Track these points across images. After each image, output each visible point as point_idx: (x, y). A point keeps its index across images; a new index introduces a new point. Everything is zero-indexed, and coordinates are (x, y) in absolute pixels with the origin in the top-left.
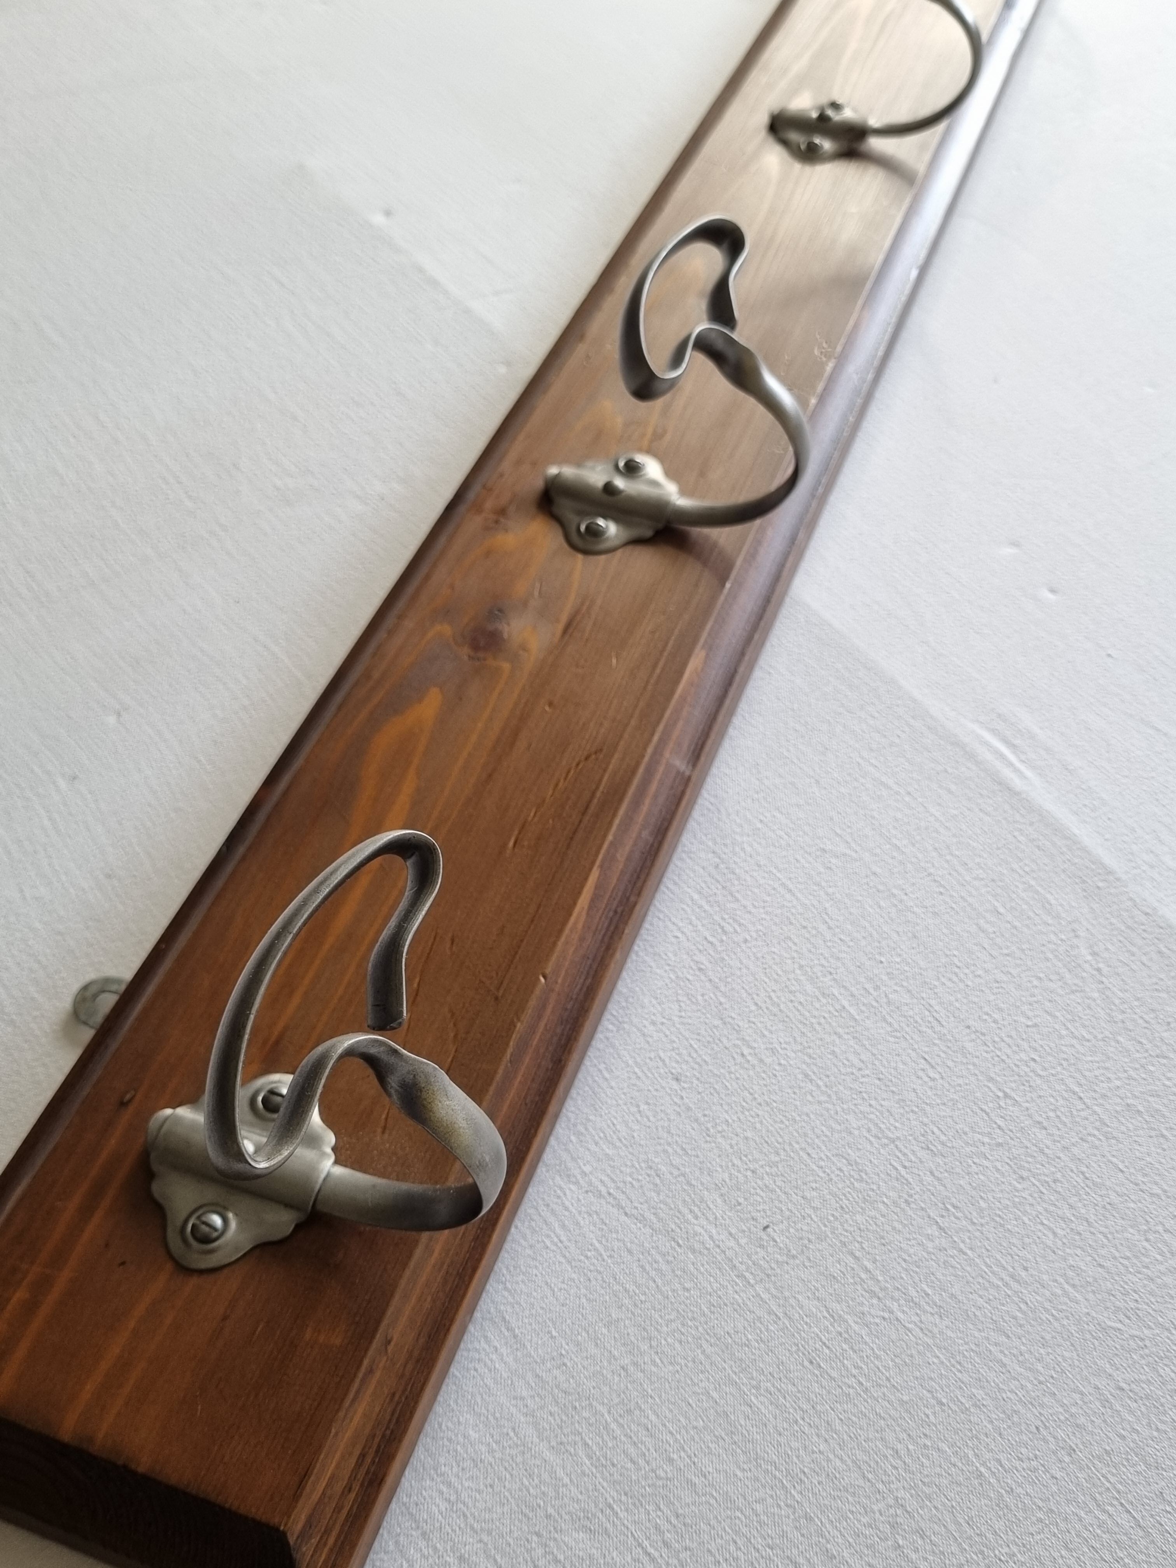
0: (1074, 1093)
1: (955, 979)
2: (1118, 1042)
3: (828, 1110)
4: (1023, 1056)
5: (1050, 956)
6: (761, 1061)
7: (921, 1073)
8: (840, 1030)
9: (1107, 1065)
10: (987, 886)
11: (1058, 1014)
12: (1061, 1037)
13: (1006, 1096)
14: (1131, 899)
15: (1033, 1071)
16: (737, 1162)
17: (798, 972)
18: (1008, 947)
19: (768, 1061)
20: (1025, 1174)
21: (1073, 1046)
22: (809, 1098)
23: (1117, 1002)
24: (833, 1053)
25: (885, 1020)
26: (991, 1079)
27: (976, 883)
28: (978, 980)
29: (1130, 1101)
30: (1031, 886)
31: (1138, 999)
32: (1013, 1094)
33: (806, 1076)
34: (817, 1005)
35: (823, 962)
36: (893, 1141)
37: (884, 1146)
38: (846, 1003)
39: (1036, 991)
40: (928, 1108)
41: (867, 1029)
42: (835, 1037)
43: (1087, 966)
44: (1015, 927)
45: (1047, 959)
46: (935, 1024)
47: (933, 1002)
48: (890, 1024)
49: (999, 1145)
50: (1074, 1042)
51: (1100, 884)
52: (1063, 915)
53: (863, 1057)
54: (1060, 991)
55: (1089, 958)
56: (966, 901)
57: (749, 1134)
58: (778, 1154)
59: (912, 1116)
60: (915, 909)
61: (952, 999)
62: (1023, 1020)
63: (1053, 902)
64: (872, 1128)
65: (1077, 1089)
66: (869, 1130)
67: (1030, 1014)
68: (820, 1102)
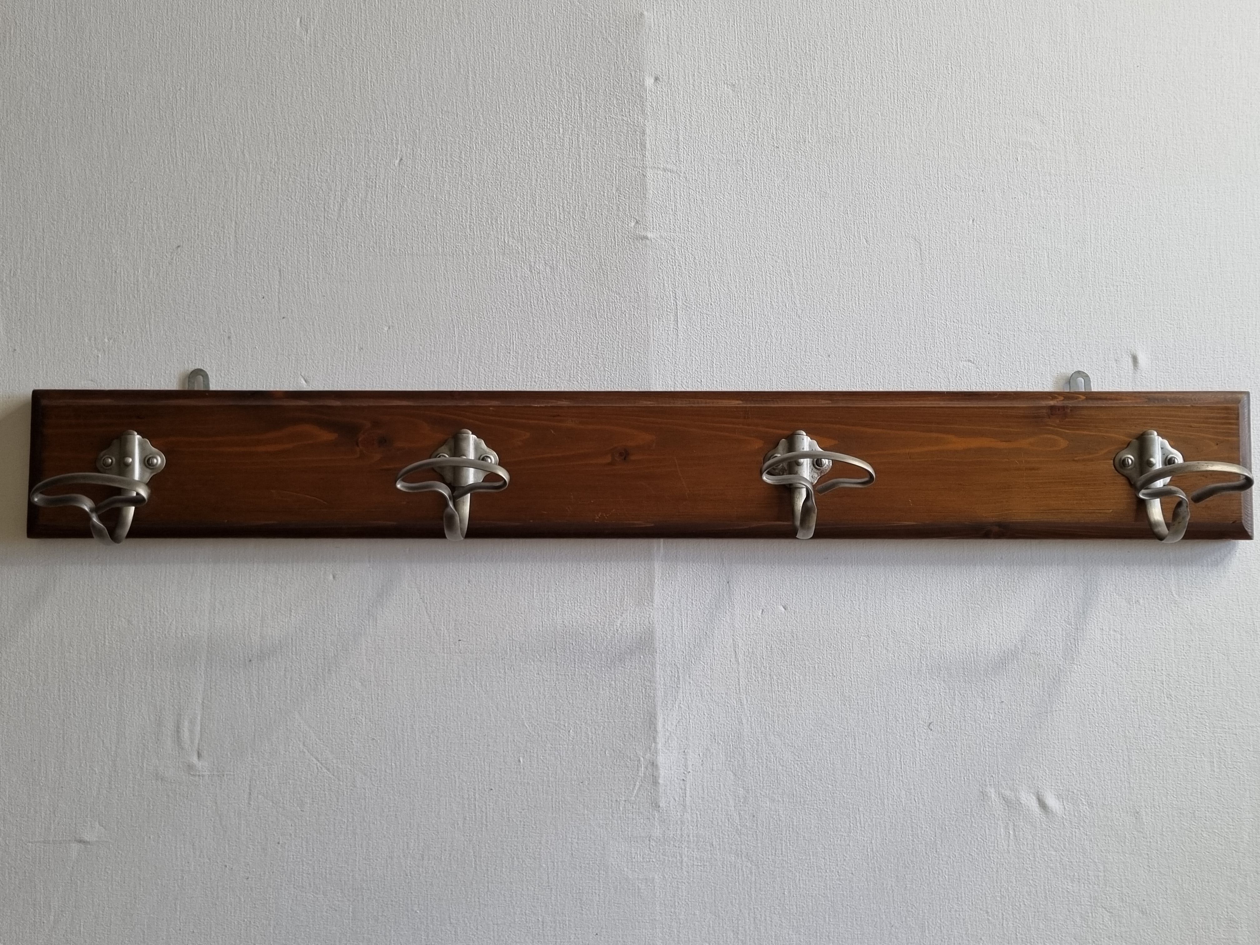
0: (575, 661)
1: (573, 604)
2: (601, 655)
3: (503, 619)
4: (571, 641)
5: (608, 616)
6: (496, 592)
7: (538, 626)
8: (526, 598)
9: (592, 660)
10: (611, 580)
11: (593, 636)
12: (587, 643)
13: (555, 649)
14: (650, 615)
15: (569, 647)
16: (467, 617)
17: (530, 571)
18: (598, 605)
19: (498, 593)
20: (540, 673)
21: (587, 647)
22: (501, 612)
23: (613, 643)
24: (518, 603)
25: (542, 603)
26: (555, 642)
27: (609, 577)
28: (579, 610)
29: (588, 674)
30: (624, 590)
31: (620, 647)
32: (557, 650)
33: (505, 605)
34: (526, 585)
35: (540, 573)
36: (513, 640)
37: (509, 640)
38: (535, 590)
39: (593, 624)
40: (530, 637)
41: (534, 602)
42: (523, 599)
43: (615, 627)
44: (606, 600)
45: (606, 617)
46: (555, 614)
47: (560, 607)
48: (542, 606)
49: (541, 661)
50: (589, 647)
51: (646, 604)
52: (625, 606)
53: (526, 610)
54: (600, 629)
55: (619, 625)
56: (600, 581)
57: (476, 611)
58: (479, 622)
59: (524, 637)
60: (582, 574)
61: (566, 610)
62: (581, 630)
63: (625, 600)
64: (511, 632)
65: (577, 660)
66: (509, 633)
67: (585, 630)
68: (503, 616)
